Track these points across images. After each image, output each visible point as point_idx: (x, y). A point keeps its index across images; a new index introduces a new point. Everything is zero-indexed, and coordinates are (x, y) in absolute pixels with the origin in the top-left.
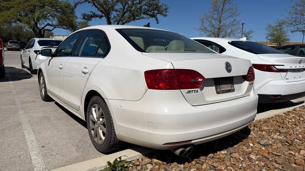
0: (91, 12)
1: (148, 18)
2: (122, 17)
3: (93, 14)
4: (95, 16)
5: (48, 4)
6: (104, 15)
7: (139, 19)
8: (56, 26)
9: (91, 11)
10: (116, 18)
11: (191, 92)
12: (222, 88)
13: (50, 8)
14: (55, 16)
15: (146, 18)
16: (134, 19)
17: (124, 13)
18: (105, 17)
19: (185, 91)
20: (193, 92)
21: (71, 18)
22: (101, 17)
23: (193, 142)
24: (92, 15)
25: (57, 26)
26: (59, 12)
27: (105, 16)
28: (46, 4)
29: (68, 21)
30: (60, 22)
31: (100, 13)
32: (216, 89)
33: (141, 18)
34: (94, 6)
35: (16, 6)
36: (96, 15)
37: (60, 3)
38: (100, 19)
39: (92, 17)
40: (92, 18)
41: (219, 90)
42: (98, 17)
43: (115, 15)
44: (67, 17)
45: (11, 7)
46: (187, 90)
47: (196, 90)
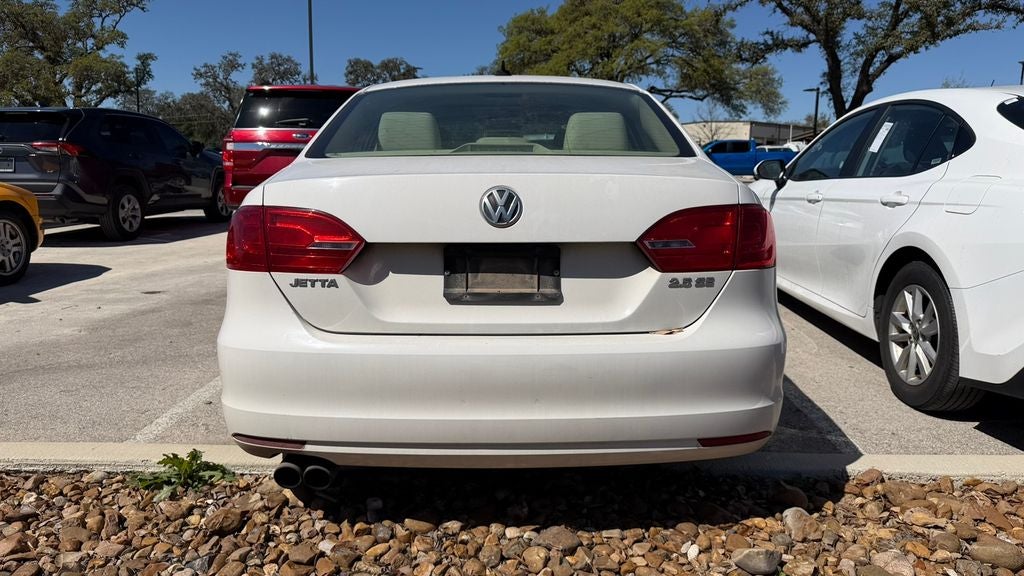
0: (767, 33)
1: (998, 27)
2: (886, 36)
3: (773, 39)
4: (779, 44)
5: (649, 25)
6: (812, 37)
7: (957, 33)
8: (674, 94)
9: (765, 30)
10: (863, 42)
11: (309, 283)
12: (478, 285)
13: (656, 38)
14: (669, 61)
15: (986, 27)
16: (935, 37)
17: (896, 21)
18: (819, 44)
19: (286, 278)
20: (318, 284)
21: (715, 62)
22: (800, 46)
23: (308, 448)
24: (770, 42)
25: (677, 92)
26: (682, 45)
27: (818, 41)
28: (646, 27)
29: (708, 73)
30: (685, 77)
31: (798, 33)
32: (447, 285)
33: (966, 31)
34: (779, 10)
35: (565, 46)
36: (783, 40)
37: (687, 18)
38: (799, 54)
39: (769, 49)
40: (767, 56)
41: (459, 290)
42: (791, 46)
43: (862, 32)
44: (706, 61)
45: (554, 52)
46: (293, 277)
47: (327, 281)
